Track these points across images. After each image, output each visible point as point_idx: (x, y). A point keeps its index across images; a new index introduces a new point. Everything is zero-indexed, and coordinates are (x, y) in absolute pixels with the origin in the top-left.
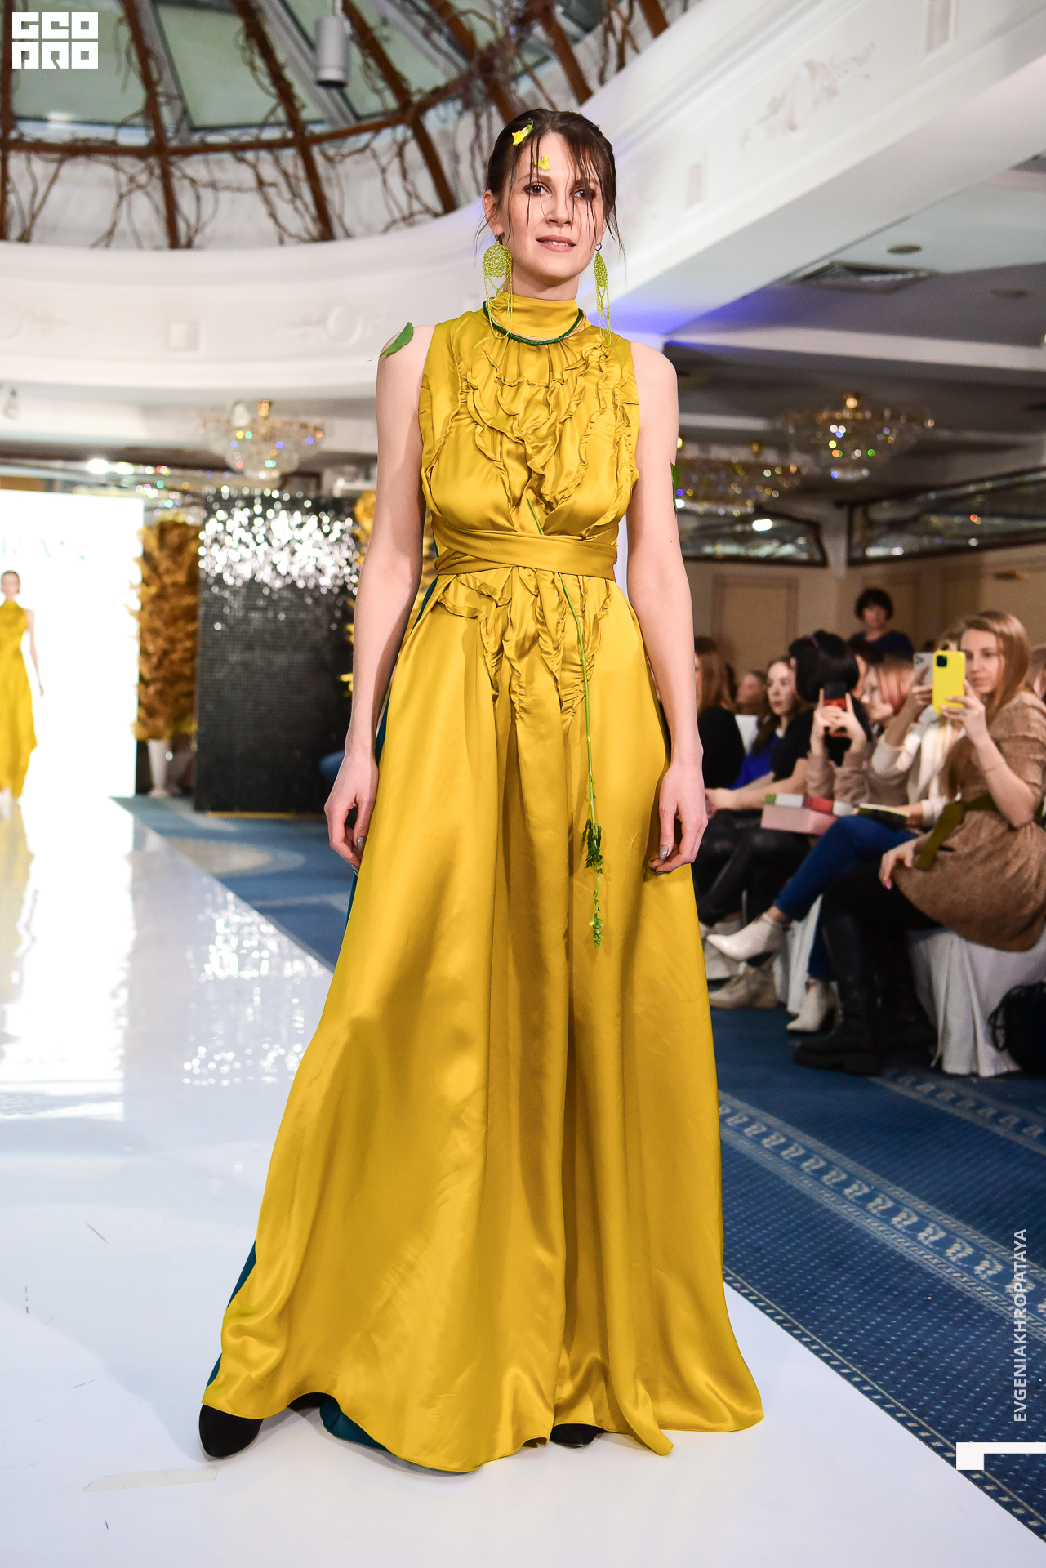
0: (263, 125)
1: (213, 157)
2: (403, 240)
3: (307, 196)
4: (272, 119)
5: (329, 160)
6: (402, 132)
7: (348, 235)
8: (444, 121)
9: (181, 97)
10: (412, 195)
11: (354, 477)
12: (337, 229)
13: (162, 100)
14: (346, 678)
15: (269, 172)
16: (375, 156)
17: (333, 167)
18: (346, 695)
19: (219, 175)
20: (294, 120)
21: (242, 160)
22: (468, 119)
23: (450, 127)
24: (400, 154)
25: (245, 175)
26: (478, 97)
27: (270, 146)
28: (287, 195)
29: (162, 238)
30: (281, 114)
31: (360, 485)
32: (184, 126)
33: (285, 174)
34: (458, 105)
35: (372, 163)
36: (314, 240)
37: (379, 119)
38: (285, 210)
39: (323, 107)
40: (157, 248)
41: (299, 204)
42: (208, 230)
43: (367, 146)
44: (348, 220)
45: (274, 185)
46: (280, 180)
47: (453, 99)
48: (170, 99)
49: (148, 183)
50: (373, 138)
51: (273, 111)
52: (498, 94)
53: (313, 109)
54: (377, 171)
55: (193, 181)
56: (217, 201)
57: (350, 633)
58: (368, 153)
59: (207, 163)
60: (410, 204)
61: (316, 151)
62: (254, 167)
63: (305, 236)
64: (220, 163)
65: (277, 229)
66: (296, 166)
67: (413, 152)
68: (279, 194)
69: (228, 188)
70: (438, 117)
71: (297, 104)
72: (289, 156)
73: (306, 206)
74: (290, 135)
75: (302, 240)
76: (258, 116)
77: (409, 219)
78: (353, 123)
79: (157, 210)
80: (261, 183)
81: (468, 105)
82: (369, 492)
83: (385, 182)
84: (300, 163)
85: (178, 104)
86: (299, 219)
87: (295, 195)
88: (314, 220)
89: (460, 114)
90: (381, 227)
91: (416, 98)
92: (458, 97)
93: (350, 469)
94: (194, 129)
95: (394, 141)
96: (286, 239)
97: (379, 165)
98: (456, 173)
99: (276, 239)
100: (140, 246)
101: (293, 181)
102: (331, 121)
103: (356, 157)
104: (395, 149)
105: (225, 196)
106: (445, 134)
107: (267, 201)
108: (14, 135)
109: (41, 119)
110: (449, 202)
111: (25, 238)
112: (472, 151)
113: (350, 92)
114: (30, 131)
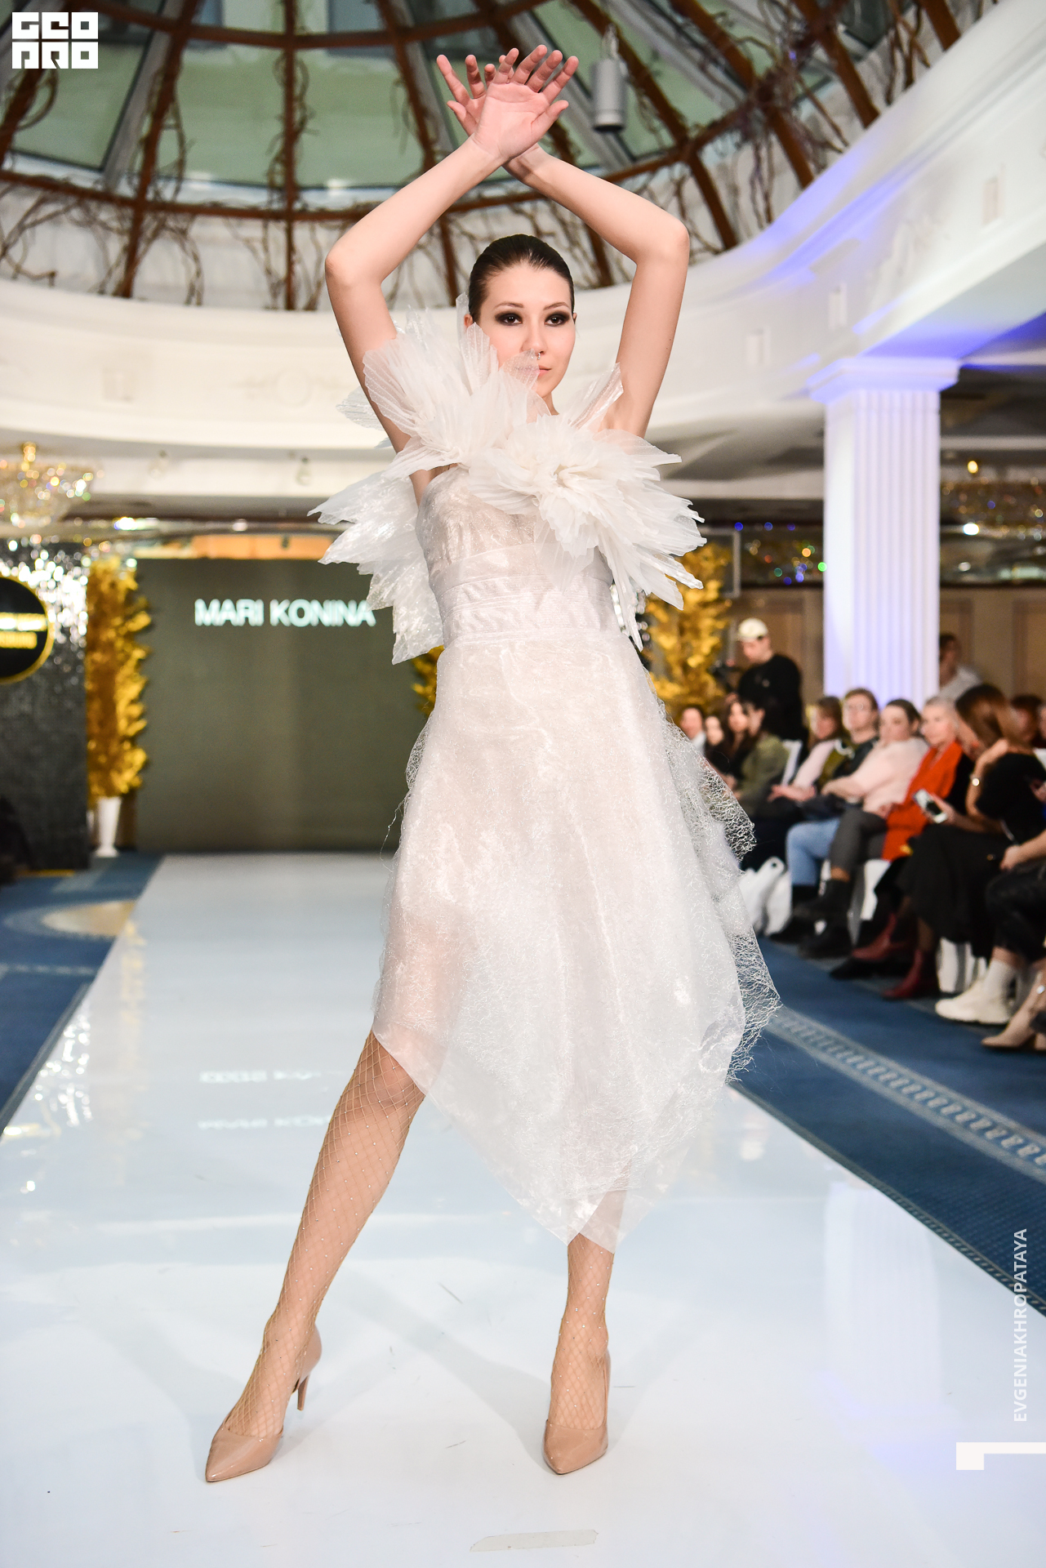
1: (491, 211)
3: (585, 243)
6: (679, 169)
8: (722, 155)
12: (616, 275)
15: (546, 222)
19: (497, 229)
21: (519, 212)
22: (748, 151)
23: (729, 161)
24: (678, 193)
26: (758, 127)
28: (564, 242)
29: (443, 295)
33: (563, 223)
34: (736, 137)
36: (593, 287)
37: (654, 159)
39: (596, 149)
40: (439, 307)
41: (577, 252)
43: (646, 186)
45: (552, 234)
46: (558, 229)
47: (731, 132)
49: (430, 242)
50: (651, 179)
52: (779, 124)
53: (588, 154)
55: (472, 238)
59: (485, 218)
62: (532, 218)
63: (585, 283)
64: (497, 217)
67: (691, 189)
70: (716, 151)
71: (572, 151)
73: (584, 253)
78: (629, 165)
79: (438, 269)
81: (747, 136)
87: (573, 242)
88: (593, 267)
89: (739, 146)
91: (693, 134)
92: (737, 127)
95: (672, 180)
98: (736, 206)
100: (422, 307)
101: (570, 229)
102: (607, 164)
104: (672, 188)
106: (723, 168)
108: (298, 206)
109: (321, 188)
110: (729, 238)
111: (311, 307)
112: (752, 183)
113: (626, 135)
114: (312, 200)
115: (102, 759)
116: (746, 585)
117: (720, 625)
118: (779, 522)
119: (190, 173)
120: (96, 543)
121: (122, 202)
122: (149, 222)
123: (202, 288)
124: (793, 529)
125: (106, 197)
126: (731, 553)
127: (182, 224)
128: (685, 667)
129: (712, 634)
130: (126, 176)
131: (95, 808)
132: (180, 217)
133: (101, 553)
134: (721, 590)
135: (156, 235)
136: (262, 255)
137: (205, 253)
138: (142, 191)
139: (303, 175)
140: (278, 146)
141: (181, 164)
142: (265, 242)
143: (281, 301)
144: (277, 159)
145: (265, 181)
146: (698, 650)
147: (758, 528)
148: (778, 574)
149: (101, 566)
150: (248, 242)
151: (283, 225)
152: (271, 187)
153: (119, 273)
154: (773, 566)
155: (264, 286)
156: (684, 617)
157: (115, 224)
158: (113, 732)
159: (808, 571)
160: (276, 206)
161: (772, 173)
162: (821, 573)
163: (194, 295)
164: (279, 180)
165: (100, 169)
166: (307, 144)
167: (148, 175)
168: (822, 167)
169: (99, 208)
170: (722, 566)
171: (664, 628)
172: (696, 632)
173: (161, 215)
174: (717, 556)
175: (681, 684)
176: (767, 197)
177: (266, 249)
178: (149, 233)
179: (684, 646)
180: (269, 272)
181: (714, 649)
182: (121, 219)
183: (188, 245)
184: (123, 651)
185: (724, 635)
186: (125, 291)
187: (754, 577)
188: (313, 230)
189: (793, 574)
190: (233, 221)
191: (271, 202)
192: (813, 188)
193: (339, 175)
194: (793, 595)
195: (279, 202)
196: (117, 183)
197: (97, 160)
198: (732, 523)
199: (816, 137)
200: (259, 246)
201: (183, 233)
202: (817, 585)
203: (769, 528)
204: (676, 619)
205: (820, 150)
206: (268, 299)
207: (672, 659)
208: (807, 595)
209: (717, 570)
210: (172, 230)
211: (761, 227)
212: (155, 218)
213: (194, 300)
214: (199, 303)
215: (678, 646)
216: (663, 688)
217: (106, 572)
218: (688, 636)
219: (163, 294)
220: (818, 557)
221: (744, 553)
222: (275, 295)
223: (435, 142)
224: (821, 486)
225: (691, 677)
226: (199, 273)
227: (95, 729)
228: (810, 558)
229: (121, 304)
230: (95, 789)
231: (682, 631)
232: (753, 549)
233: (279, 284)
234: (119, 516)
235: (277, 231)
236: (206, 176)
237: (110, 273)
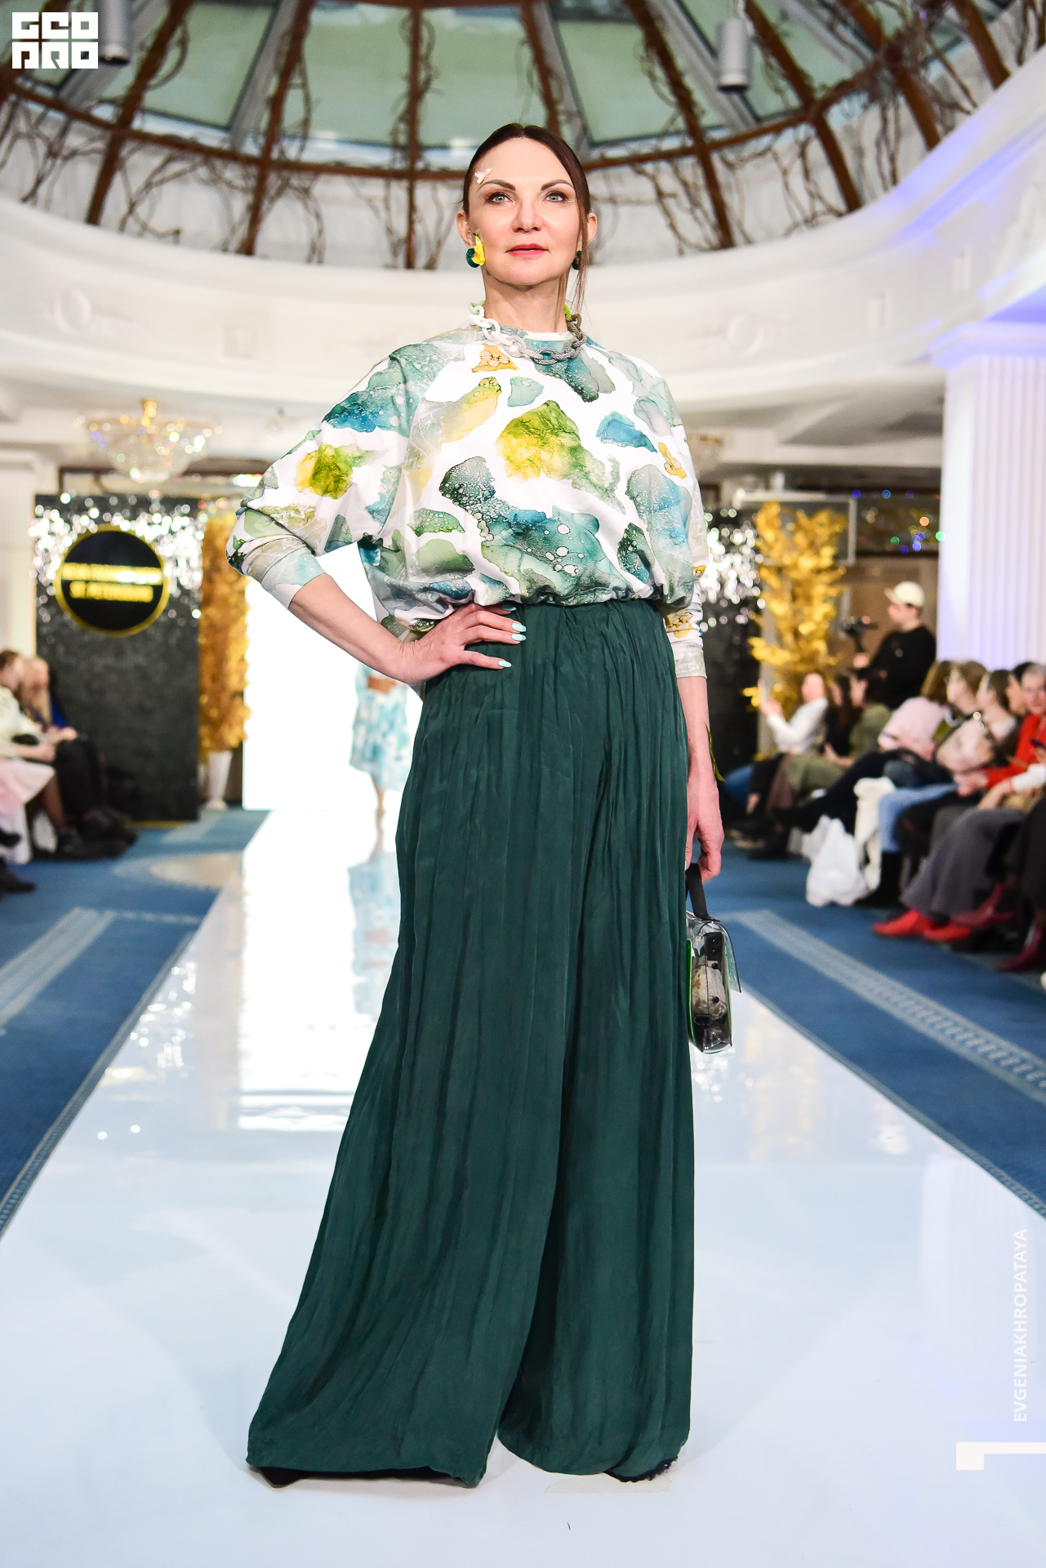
0: (662, 135)
1: (613, 172)
2: (807, 242)
3: (707, 204)
4: (672, 129)
5: (730, 166)
6: (804, 131)
7: (749, 241)
8: (848, 116)
9: (580, 113)
10: (814, 195)
11: (753, 488)
12: (737, 236)
13: (562, 118)
14: (748, 692)
15: (668, 183)
16: (776, 158)
17: (734, 174)
18: (749, 710)
19: (619, 190)
20: (694, 128)
21: (640, 172)
22: (875, 112)
23: (854, 122)
24: (803, 154)
25: (644, 187)
26: (885, 88)
27: (669, 156)
28: (686, 203)
30: (680, 123)
31: (760, 495)
32: (585, 142)
33: (685, 184)
34: (863, 98)
35: (773, 167)
36: (714, 249)
37: (780, 120)
38: (684, 220)
39: (722, 110)
41: (699, 213)
42: (608, 246)
43: (768, 149)
44: (750, 225)
45: (674, 196)
46: (680, 190)
47: (858, 92)
48: (570, 116)
50: (775, 140)
51: (672, 121)
52: (906, 83)
53: (713, 114)
54: (779, 174)
56: (616, 216)
57: (752, 647)
58: (769, 156)
59: (606, 178)
60: (812, 205)
61: (716, 159)
62: (653, 179)
63: (704, 245)
64: (620, 179)
65: (677, 240)
66: (695, 175)
67: (816, 151)
68: (679, 205)
69: (629, 202)
70: (842, 112)
71: (696, 111)
72: (690, 167)
73: (706, 215)
74: (689, 143)
75: (700, 249)
76: (657, 126)
77: (811, 221)
78: (754, 126)
80: (660, 195)
81: (875, 97)
82: (769, 503)
83: (786, 185)
84: (700, 172)
85: (578, 122)
86: (697, 227)
87: (695, 203)
88: (714, 228)
89: (865, 107)
90: (781, 231)
91: (819, 95)
92: (864, 88)
93: (750, 479)
94: (594, 145)
95: (797, 142)
96: (686, 250)
97: (780, 166)
98: (861, 168)
99: (675, 250)
101: (692, 191)
102: (732, 125)
103: (758, 161)
104: (797, 149)
105: (624, 210)
106: (849, 130)
107: (667, 213)
108: (420, 165)
109: (444, 147)
110: (853, 200)
111: (431, 266)
112: (878, 145)
113: (751, 95)
114: (435, 160)
115: (214, 713)
116: (861, 553)
117: (833, 592)
118: (897, 490)
119: (314, 132)
120: (214, 499)
121: (248, 161)
122: (274, 181)
123: (323, 247)
124: (911, 497)
125: (231, 156)
126: (847, 520)
127: (306, 183)
128: (796, 634)
129: (825, 601)
130: (251, 135)
131: (206, 761)
132: (303, 176)
133: (219, 510)
134: (836, 557)
135: (280, 193)
136: (383, 214)
137: (327, 212)
138: (267, 149)
139: (426, 135)
140: (403, 106)
141: (306, 123)
142: (387, 201)
143: (401, 260)
144: (401, 119)
145: (388, 139)
146: (809, 618)
147: (875, 496)
148: (895, 540)
149: (217, 522)
150: (370, 201)
151: (405, 184)
152: (395, 146)
153: (242, 232)
154: (890, 534)
155: (385, 245)
156: (797, 583)
157: (240, 183)
158: (224, 688)
159: (925, 540)
160: (400, 165)
161: (899, 134)
162: (937, 541)
163: (316, 254)
164: (402, 139)
165: (227, 128)
166: (431, 103)
167: (273, 134)
168: (949, 129)
169: (225, 167)
170: (837, 534)
171: (776, 594)
172: (809, 599)
173: (285, 174)
174: (832, 522)
175: (792, 651)
176: (892, 159)
177: (387, 207)
178: (272, 191)
179: (796, 613)
180: (390, 231)
181: (826, 617)
182: (246, 177)
183: (310, 204)
184: (236, 606)
185: (837, 602)
186: (247, 249)
187: (871, 545)
188: (434, 189)
189: (909, 543)
190: (355, 180)
191: (394, 161)
192: (940, 149)
193: (463, 134)
194: (908, 564)
195: (401, 162)
196: (242, 142)
197: (223, 118)
198: (850, 490)
199: (945, 98)
200: (380, 205)
201: (306, 192)
202: (933, 554)
203: (887, 495)
204: (788, 585)
205: (947, 112)
206: (388, 258)
207: (784, 626)
208: (924, 564)
209: (831, 536)
210: (296, 189)
211: (886, 189)
212: (279, 177)
213: (315, 258)
214: (320, 262)
215: (790, 613)
216: (773, 654)
217: (222, 529)
218: (800, 603)
219: (285, 253)
220: (934, 527)
221: (860, 520)
222: (395, 254)
223: (558, 102)
224: (940, 454)
225: (802, 644)
226: (321, 232)
227: (207, 681)
228: (928, 527)
229: (243, 261)
230: (206, 743)
231: (794, 598)
232: (870, 516)
233: (399, 241)
234: (238, 473)
235: (399, 190)
236: (331, 135)
237: (233, 230)
